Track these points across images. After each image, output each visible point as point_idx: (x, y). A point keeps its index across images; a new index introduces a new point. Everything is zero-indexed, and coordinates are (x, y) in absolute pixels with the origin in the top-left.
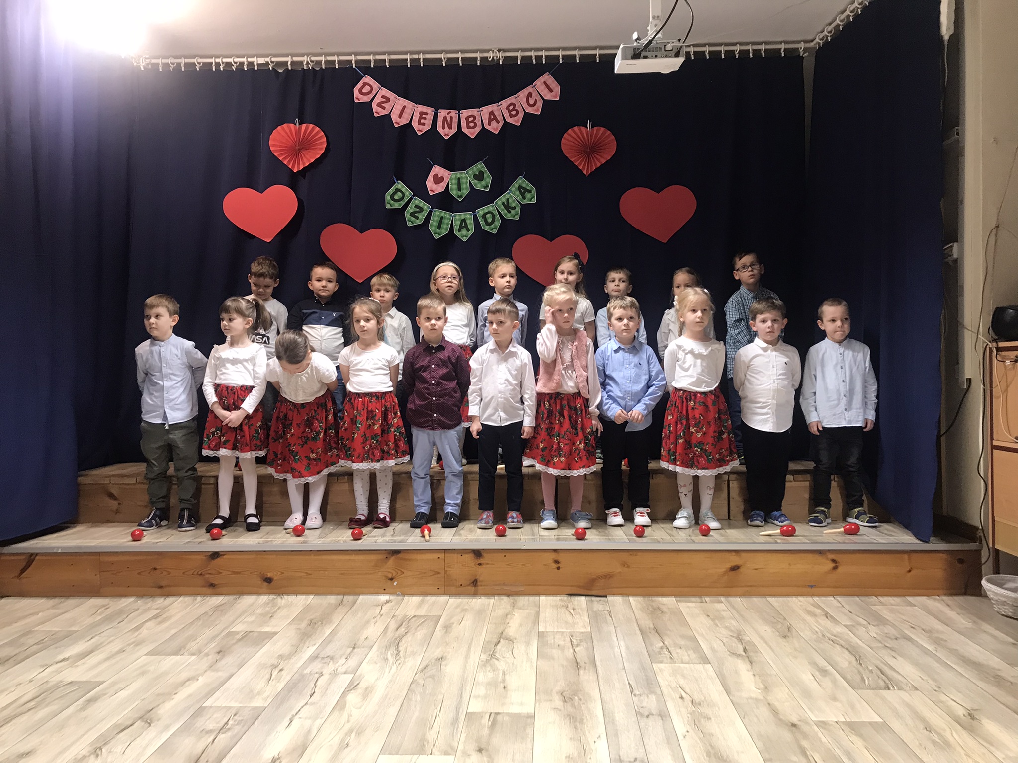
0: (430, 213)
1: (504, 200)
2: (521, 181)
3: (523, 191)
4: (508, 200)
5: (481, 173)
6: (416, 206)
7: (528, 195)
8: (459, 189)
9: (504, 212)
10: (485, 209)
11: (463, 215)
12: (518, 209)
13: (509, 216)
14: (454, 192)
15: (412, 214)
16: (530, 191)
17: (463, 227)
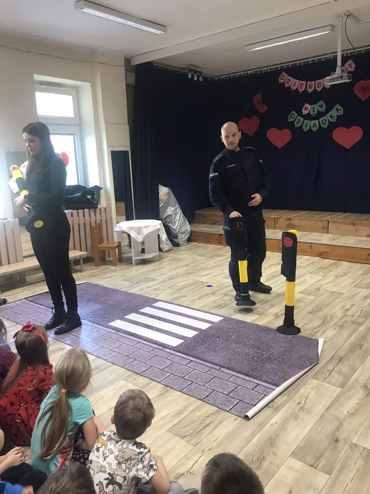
0: (303, 121)
1: (330, 114)
2: (338, 106)
3: (337, 110)
4: (332, 114)
5: (322, 105)
6: (299, 120)
7: (340, 111)
8: (314, 112)
9: (330, 119)
10: (323, 118)
11: (315, 121)
12: (336, 117)
13: (332, 121)
14: (311, 113)
15: (297, 123)
16: (340, 110)
17: (315, 126)
